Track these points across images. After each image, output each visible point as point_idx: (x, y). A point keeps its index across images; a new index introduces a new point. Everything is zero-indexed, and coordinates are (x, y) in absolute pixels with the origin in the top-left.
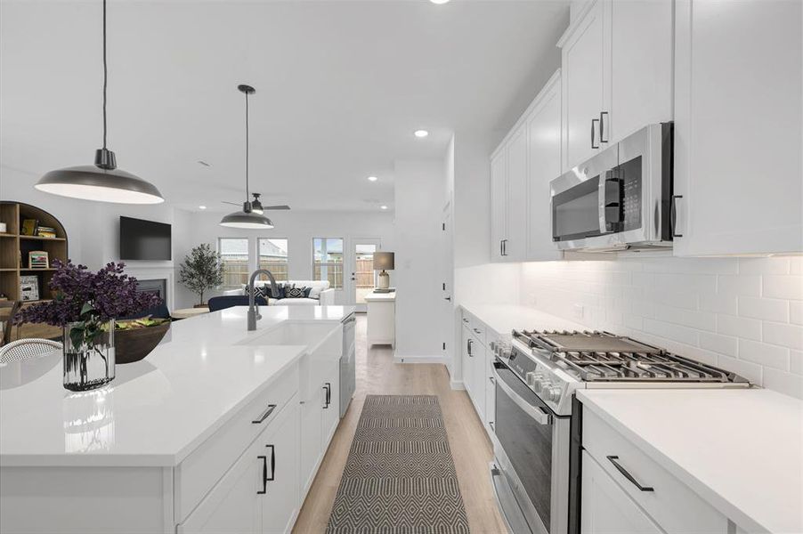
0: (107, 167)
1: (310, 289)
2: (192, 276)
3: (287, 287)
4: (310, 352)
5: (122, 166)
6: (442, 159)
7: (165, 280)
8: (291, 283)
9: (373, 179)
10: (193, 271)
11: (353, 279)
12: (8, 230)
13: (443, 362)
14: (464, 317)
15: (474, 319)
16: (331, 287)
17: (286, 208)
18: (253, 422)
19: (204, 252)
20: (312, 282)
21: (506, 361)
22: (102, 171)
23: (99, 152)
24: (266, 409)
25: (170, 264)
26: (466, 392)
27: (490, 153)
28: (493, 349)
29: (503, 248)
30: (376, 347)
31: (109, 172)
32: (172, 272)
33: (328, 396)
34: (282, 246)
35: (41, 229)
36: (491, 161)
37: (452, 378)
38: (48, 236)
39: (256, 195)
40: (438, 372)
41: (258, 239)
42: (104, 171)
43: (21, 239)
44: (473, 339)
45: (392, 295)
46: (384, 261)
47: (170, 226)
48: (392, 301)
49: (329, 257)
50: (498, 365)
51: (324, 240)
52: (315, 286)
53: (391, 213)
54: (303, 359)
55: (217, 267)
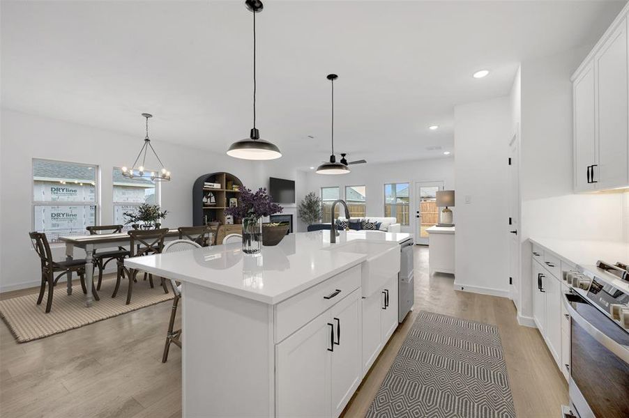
0: (255, 138)
1: (380, 224)
2: (305, 213)
3: (363, 221)
4: (369, 260)
5: (263, 137)
6: (508, 93)
7: (292, 216)
8: (366, 218)
9: (433, 128)
10: (305, 210)
11: (418, 216)
12: (222, 188)
13: (510, 297)
14: (533, 250)
15: (546, 251)
16: (397, 222)
17: (364, 161)
18: (325, 298)
19: (312, 198)
20: (384, 218)
21: (583, 293)
22: (253, 140)
23: (252, 130)
24: (335, 291)
25: (295, 205)
26: (538, 330)
27: (572, 74)
28: (565, 279)
29: (590, 174)
30: (438, 274)
31: (256, 140)
32: (296, 210)
33: (387, 299)
34: (362, 191)
35: (234, 186)
36: (572, 82)
37: (519, 313)
38: (237, 190)
39: (343, 155)
40: (504, 307)
41: (346, 187)
42: (255, 141)
43: (226, 192)
44: (545, 273)
45: (453, 229)
46: (447, 198)
47: (294, 182)
48: (453, 233)
49: (399, 201)
50: (573, 298)
51: (394, 186)
52: (384, 221)
53: (451, 157)
54: (363, 264)
55: (320, 208)
